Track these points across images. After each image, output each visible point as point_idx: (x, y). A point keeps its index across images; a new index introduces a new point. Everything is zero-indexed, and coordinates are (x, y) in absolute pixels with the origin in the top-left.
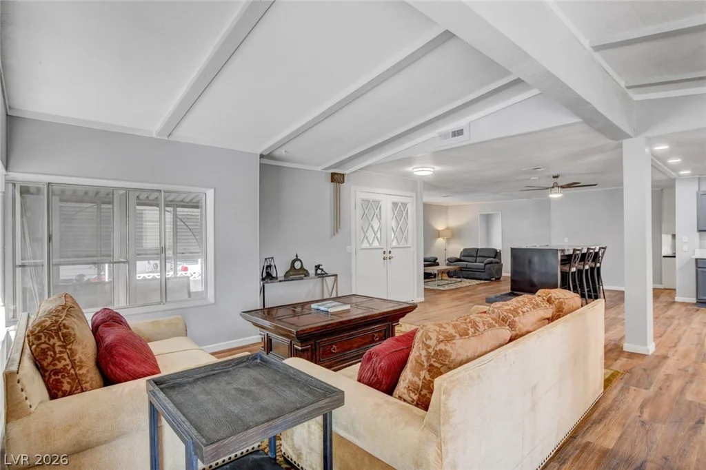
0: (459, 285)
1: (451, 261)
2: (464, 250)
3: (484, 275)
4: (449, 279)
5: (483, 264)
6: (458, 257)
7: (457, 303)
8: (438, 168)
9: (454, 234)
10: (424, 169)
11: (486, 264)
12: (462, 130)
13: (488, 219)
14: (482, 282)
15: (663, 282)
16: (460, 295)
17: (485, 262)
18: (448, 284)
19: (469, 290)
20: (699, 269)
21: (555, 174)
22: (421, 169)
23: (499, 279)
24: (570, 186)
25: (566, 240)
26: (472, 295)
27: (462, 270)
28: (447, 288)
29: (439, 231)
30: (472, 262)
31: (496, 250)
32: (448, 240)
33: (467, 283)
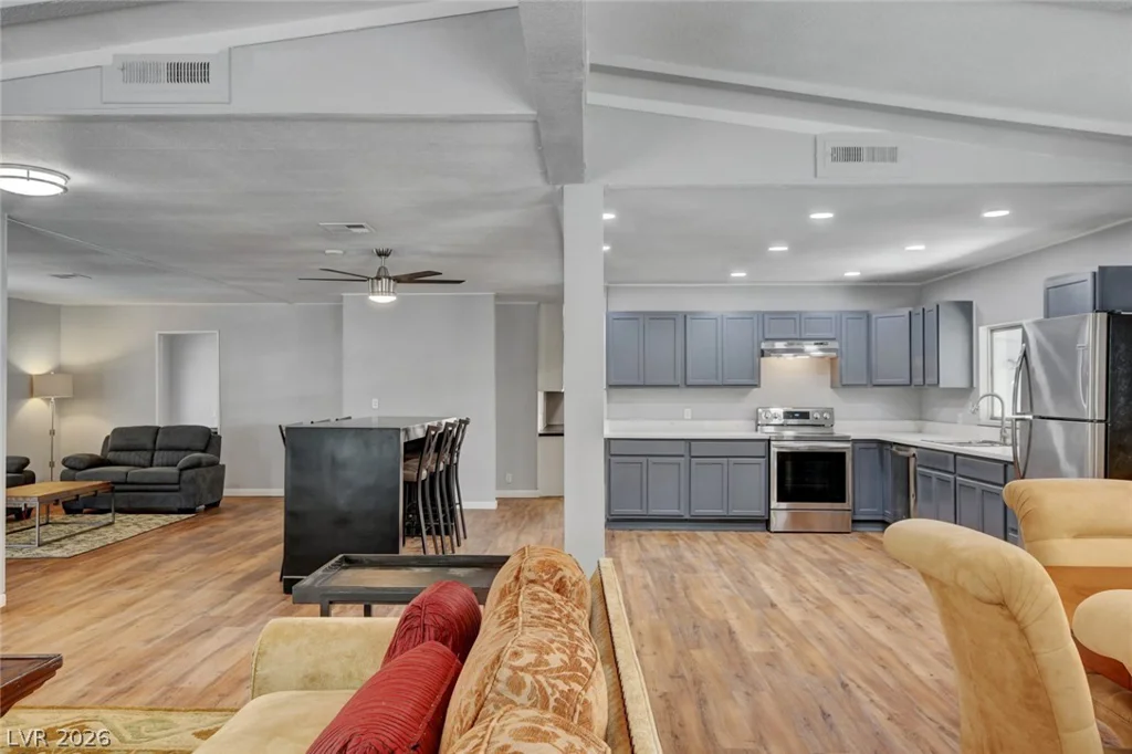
0: (110, 536)
1: (77, 466)
2: (115, 431)
3: (175, 500)
4: (71, 519)
5: (174, 470)
6: (98, 452)
7: (121, 595)
8: (80, 179)
9: (79, 387)
10: (33, 174)
11: (181, 470)
12: (206, 66)
13: (174, 347)
14: (175, 518)
15: (540, 483)
16: (123, 565)
17: (181, 463)
18: (71, 536)
19: (145, 547)
20: (613, 459)
21: (383, 247)
22: (23, 173)
23: (216, 504)
24: (413, 279)
25: (375, 403)
26: (158, 563)
27: (112, 490)
28: (71, 548)
29: (31, 378)
30: (144, 467)
31: (209, 430)
32: (61, 404)
33: (129, 526)
